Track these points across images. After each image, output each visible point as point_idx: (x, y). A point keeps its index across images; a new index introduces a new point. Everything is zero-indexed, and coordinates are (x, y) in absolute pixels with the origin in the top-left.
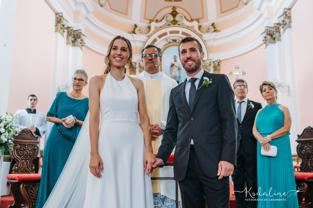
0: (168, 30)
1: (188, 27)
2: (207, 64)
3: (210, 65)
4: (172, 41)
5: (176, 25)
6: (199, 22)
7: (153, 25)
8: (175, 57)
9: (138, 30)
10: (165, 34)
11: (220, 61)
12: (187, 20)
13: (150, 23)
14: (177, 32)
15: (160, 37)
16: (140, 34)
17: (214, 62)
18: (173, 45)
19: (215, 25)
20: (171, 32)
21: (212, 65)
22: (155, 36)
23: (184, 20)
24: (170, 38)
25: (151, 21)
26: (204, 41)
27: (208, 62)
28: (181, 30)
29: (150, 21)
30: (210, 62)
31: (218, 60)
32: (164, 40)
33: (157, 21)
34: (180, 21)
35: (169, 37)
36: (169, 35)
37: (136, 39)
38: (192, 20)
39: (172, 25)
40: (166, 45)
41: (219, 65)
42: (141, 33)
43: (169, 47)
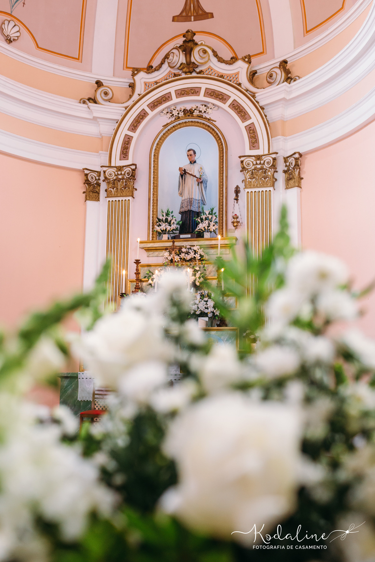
0: (172, 88)
1: (222, 76)
2: (266, 166)
3: (274, 166)
4: (181, 114)
5: (194, 74)
6: (249, 62)
7: (142, 78)
8: (192, 152)
9: (103, 95)
10: (166, 98)
11: (301, 155)
12: (221, 60)
13: (134, 75)
14: (195, 91)
15: (154, 105)
16: (108, 103)
17: (286, 159)
18: (186, 124)
19: (288, 66)
20: (182, 93)
21: (281, 167)
22: (143, 105)
23: (214, 60)
24: (178, 108)
25: (135, 71)
26: (261, 109)
27: (269, 159)
28: (204, 84)
29: (133, 72)
30: (274, 159)
31: (295, 153)
32: (165, 112)
33: (150, 69)
34: (202, 64)
35: (175, 104)
36: (175, 100)
37: (96, 114)
38: (234, 59)
39: (184, 75)
40: (167, 125)
41: (297, 165)
42: (109, 101)
43: (175, 128)
